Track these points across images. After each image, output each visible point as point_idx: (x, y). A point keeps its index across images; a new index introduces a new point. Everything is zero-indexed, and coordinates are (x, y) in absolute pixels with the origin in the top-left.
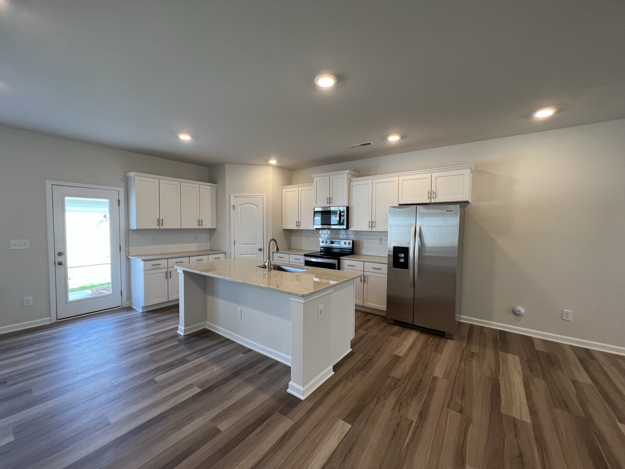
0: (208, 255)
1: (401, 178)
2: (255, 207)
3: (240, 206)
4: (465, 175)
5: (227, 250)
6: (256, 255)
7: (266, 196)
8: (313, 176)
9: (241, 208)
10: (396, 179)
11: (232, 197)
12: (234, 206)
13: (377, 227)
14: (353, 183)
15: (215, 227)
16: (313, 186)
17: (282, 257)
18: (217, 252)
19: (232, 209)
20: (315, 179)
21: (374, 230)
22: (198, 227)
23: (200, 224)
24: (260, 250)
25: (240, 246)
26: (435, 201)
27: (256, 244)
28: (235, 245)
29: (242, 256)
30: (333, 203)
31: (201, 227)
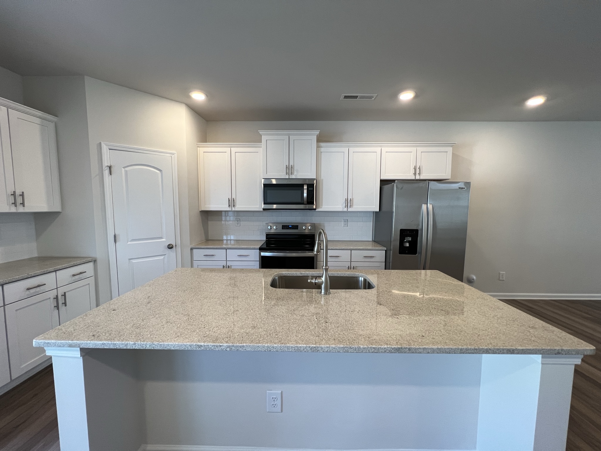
0: (56, 271)
1: (384, 149)
2: (158, 172)
3: (124, 168)
4: (448, 153)
5: (98, 254)
6: (162, 257)
7: (176, 155)
8: (261, 132)
9: (126, 172)
10: (378, 149)
11: (105, 148)
12: (110, 167)
13: (354, 207)
14: (322, 150)
15: (57, 208)
16: (260, 147)
17: (213, 255)
18: (78, 262)
19: (106, 172)
20: (264, 138)
21: (350, 210)
22: (13, 210)
23: (19, 200)
24: (170, 247)
25: (129, 243)
26: (420, 177)
27: (161, 238)
28: (117, 244)
29: (134, 261)
30: (295, 174)
31: (21, 209)
